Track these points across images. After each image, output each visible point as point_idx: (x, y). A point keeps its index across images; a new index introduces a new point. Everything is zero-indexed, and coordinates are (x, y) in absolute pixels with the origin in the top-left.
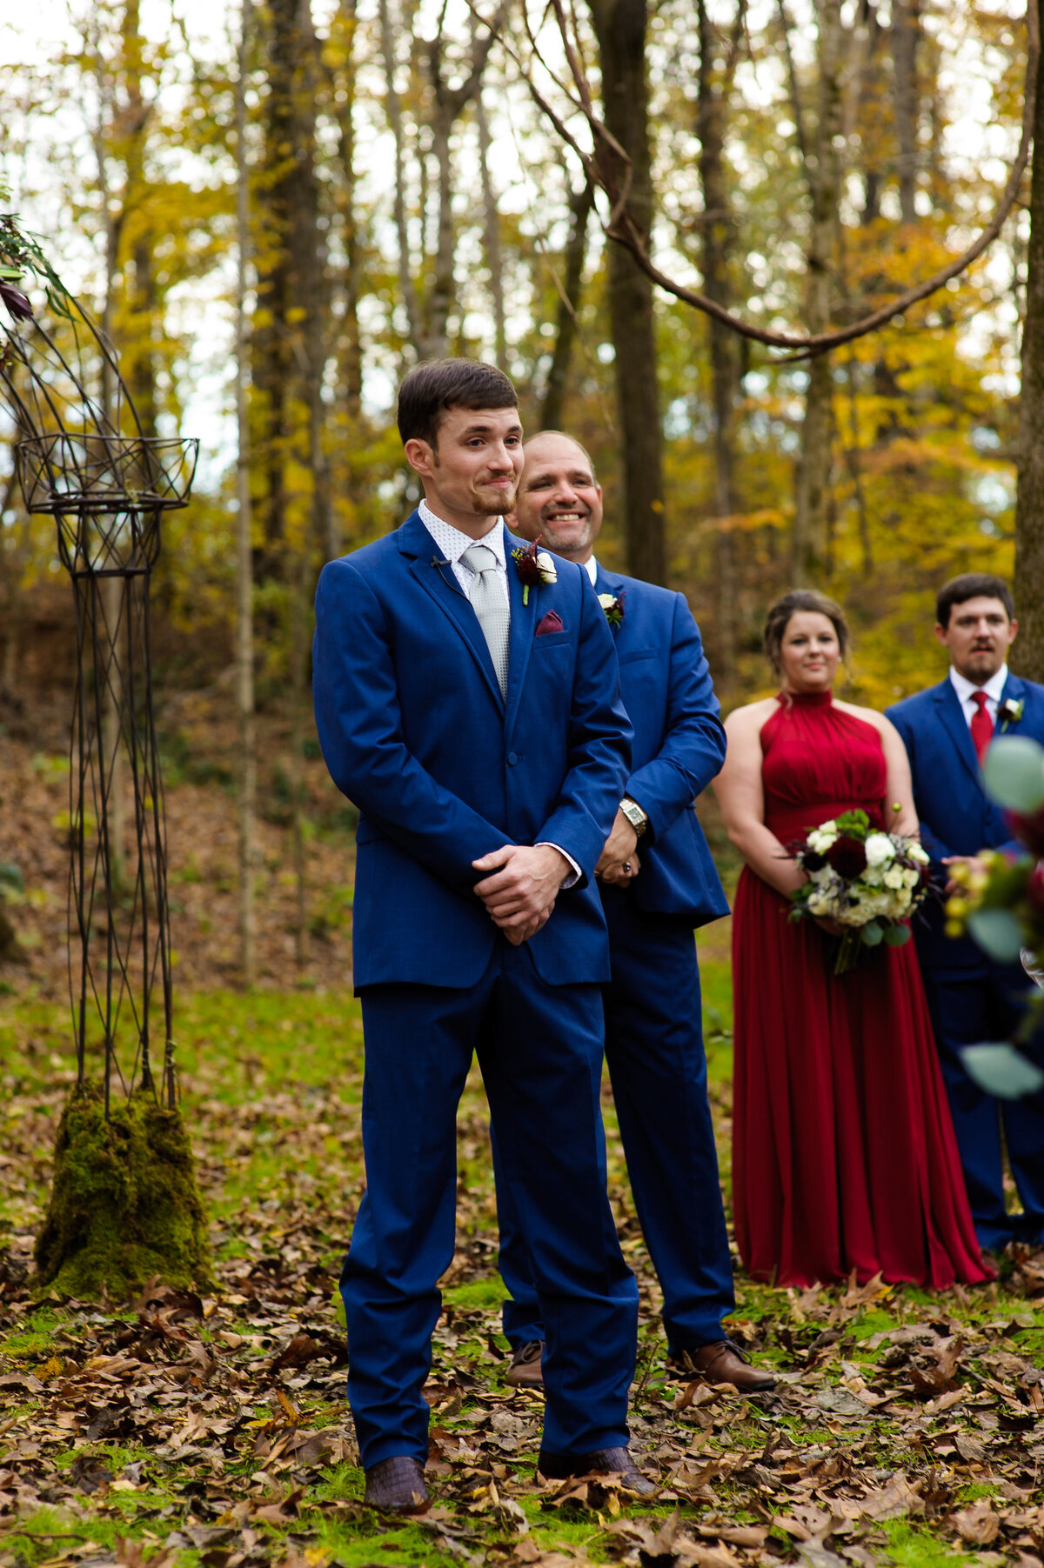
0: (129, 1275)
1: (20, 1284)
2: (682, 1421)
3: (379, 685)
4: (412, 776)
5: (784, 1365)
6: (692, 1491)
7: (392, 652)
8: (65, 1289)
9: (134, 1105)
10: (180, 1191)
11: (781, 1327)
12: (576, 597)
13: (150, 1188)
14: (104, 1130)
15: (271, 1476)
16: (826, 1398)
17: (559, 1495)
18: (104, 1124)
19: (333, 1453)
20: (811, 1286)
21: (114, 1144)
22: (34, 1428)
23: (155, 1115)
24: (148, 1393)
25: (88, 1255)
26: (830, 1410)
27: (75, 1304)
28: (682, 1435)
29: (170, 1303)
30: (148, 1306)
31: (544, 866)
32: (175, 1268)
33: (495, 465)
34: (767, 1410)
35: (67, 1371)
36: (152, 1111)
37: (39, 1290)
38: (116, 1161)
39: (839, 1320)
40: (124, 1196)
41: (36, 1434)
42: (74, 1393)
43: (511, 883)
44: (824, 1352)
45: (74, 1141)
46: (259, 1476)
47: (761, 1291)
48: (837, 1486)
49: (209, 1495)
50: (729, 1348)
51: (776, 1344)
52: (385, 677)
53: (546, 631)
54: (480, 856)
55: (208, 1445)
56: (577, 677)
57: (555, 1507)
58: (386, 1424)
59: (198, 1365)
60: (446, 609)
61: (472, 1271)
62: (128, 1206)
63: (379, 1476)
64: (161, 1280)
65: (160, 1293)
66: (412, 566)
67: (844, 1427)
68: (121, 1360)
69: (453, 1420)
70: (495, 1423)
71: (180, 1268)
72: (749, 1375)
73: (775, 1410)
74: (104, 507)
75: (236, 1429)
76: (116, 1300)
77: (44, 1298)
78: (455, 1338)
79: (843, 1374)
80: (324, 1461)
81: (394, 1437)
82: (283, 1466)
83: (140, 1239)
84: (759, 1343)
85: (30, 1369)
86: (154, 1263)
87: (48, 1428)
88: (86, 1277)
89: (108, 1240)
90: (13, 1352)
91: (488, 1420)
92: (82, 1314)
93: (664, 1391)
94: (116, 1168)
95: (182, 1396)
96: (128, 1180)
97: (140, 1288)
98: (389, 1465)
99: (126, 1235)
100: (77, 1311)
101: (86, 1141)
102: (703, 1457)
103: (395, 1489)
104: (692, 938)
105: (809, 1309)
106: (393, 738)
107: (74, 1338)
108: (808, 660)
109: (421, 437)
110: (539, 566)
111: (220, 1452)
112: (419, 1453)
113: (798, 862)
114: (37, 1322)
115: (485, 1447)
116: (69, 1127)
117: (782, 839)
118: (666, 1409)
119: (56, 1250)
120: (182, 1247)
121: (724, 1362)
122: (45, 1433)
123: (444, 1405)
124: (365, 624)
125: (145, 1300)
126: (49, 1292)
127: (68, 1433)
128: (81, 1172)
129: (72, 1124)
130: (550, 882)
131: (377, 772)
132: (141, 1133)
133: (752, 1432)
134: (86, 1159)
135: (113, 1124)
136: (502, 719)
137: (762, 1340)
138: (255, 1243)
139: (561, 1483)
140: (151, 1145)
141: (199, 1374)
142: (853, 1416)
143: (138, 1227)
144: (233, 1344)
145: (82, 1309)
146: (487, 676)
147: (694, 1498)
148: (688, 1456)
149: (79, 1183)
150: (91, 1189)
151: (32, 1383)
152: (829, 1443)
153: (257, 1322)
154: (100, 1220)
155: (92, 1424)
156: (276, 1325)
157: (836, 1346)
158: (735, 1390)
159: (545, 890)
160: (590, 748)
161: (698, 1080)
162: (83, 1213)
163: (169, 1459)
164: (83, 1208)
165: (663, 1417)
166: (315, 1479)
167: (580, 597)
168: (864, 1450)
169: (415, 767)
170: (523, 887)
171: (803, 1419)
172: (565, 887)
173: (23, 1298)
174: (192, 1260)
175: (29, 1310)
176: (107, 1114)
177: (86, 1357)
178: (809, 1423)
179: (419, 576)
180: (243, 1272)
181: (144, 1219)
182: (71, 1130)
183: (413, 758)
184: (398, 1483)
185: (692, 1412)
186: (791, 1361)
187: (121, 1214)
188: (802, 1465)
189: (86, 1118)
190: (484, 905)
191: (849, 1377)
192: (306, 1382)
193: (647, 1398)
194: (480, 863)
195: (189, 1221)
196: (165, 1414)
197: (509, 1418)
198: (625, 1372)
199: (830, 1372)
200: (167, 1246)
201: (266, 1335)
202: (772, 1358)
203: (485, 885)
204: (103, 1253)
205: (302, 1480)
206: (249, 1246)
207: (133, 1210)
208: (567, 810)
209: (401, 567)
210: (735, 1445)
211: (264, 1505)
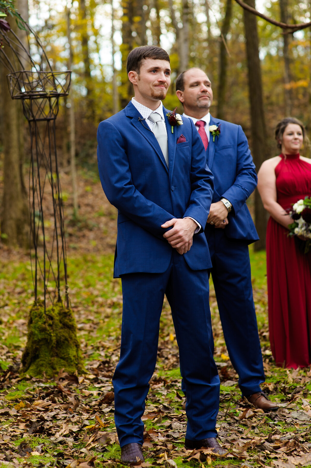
0: (54, 368)
1: (16, 372)
2: (241, 424)
3: (122, 164)
4: (137, 196)
5: (282, 401)
6: (239, 453)
7: (127, 153)
8: (31, 374)
9: (55, 308)
10: (71, 338)
11: (283, 385)
12: (190, 130)
13: (60, 338)
14: (44, 317)
15: (87, 450)
16: (294, 414)
17: (190, 457)
18: (44, 315)
19: (111, 440)
20: (296, 369)
21: (47, 322)
22: (11, 429)
23: (62, 311)
24: (53, 415)
25: (39, 361)
26: (296, 419)
27: (34, 379)
28: (240, 430)
29: (67, 379)
30: (59, 380)
31: (188, 225)
32: (70, 365)
33: (160, 80)
34: (273, 419)
35: (27, 406)
36: (61, 310)
37: (22, 374)
38: (48, 328)
39: (305, 382)
40: (51, 340)
41: (11, 432)
42: (26, 416)
43: (176, 232)
44: (297, 395)
45: (33, 321)
46: (83, 450)
47: (280, 370)
48: (293, 451)
49: (65, 457)
50: (262, 395)
51: (280, 392)
52: (125, 162)
53: (180, 142)
54: (164, 223)
55: (69, 436)
56: (192, 158)
57: (188, 461)
58: (128, 431)
59: (72, 404)
60: (145, 136)
61: (177, 364)
62: (53, 344)
63: (125, 450)
64: (65, 370)
65: (64, 375)
66: (131, 121)
67: (301, 425)
68: (46, 402)
69: (159, 425)
70: (173, 426)
71: (72, 365)
72: (268, 405)
73: (276, 419)
74: (39, 96)
75: (81, 430)
76: (49, 377)
77: (24, 377)
78: (166, 391)
79: (303, 404)
80: (108, 443)
81: (131, 436)
82: (93, 445)
83: (57, 356)
84: (275, 392)
85: (15, 405)
86: (63, 364)
87: (15, 429)
88: (38, 369)
89: (46, 356)
90: (10, 398)
91: (171, 425)
92: (36, 383)
93: (236, 413)
94: (48, 331)
95: (65, 415)
96: (52, 335)
97: (57, 373)
98: (129, 446)
99: (52, 354)
100: (34, 382)
101: (38, 321)
102: (248, 438)
103: (131, 455)
104: (247, 248)
105: (295, 377)
106: (129, 184)
107: (32, 393)
108: (293, 141)
109: (134, 70)
110: (176, 119)
111: (72, 440)
112: (140, 442)
113: (290, 216)
114: (20, 387)
115: (168, 436)
116: (32, 316)
117: (284, 208)
118: (236, 420)
119: (28, 359)
120: (73, 358)
121: (260, 400)
122: (14, 431)
123: (156, 419)
124: (117, 142)
125: (59, 378)
126: (26, 375)
127: (22, 431)
128: (36, 332)
129: (33, 315)
130: (190, 231)
131: (124, 196)
132: (57, 318)
133: (266, 428)
134: (38, 328)
135: (47, 315)
136: (168, 174)
137: (276, 391)
138: (103, 354)
139: (191, 451)
140: (61, 322)
141: (72, 407)
142: (304, 421)
143: (57, 351)
144: (87, 395)
145: (36, 381)
146: (161, 159)
147: (239, 457)
148: (242, 438)
149: (35, 336)
150: (40, 338)
151: (13, 412)
152: (294, 432)
153: (97, 386)
154: (43, 349)
155: (30, 428)
156: (104, 387)
157: (302, 393)
158: (263, 411)
159: (189, 234)
160: (199, 183)
161: (250, 299)
162: (37, 347)
163: (55, 442)
164: (37, 345)
165: (234, 423)
166: (104, 450)
167: (191, 129)
168: (306, 435)
169: (138, 194)
170: (181, 233)
171: (286, 423)
172: (196, 233)
173: (17, 377)
174: (76, 363)
175: (18, 382)
176: (45, 311)
177: (34, 400)
178: (288, 424)
179: (134, 124)
180: (95, 366)
181: (59, 348)
182: (33, 317)
183: (137, 190)
184: (132, 453)
185: (245, 421)
186: (285, 399)
187: (50, 347)
188: (281, 442)
189: (38, 313)
190: (167, 241)
191: (305, 405)
192: (109, 410)
193: (229, 416)
194: (164, 226)
195: (75, 349)
196: (58, 423)
197: (178, 424)
198: (215, 410)
199: (298, 403)
200: (67, 358)
201: (99, 391)
202: (279, 398)
203: (167, 234)
204: (44, 361)
205: (100, 451)
206: (100, 355)
207: (54, 345)
208: (193, 205)
209: (127, 121)
210: (260, 433)
211: (83, 462)
